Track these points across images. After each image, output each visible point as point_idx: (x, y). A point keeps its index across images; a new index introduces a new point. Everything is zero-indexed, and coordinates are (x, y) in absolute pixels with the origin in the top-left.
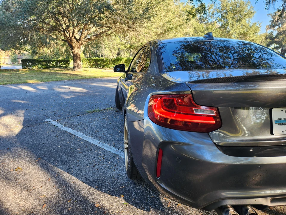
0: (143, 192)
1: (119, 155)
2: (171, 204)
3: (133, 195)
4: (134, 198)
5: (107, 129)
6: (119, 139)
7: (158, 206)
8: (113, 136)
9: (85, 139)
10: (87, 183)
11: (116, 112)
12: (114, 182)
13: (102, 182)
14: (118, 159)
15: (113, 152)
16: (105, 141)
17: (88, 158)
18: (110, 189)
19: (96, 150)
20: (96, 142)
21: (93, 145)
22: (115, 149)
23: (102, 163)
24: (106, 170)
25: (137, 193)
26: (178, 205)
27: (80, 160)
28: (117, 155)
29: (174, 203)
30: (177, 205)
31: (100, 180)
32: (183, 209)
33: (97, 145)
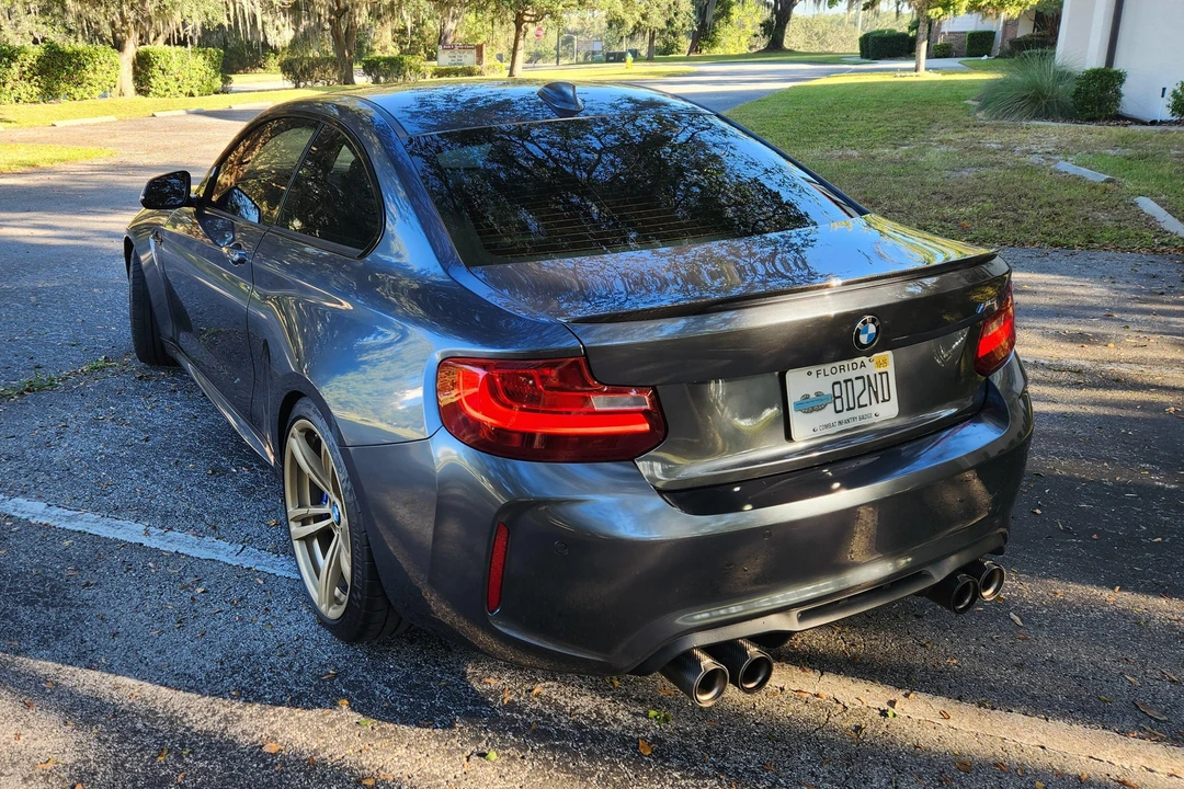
0: (408, 676)
1: (258, 568)
2: (511, 694)
3: (377, 693)
4: (387, 701)
5: (144, 468)
6: (226, 505)
7: (475, 706)
8: (189, 493)
9: (68, 527)
10: (192, 688)
11: (141, 378)
12: (291, 666)
13: (246, 674)
14: (261, 582)
15: (229, 562)
16: (167, 520)
17: (136, 601)
18: (291, 690)
19: (151, 564)
20: (129, 531)
21: (126, 544)
22: (231, 548)
23: (205, 611)
24: (236, 632)
25: (388, 684)
26: (535, 692)
27: (108, 612)
28: (249, 569)
29: (519, 687)
30: (531, 691)
31: (233, 668)
32: (551, 698)
33: (141, 544)
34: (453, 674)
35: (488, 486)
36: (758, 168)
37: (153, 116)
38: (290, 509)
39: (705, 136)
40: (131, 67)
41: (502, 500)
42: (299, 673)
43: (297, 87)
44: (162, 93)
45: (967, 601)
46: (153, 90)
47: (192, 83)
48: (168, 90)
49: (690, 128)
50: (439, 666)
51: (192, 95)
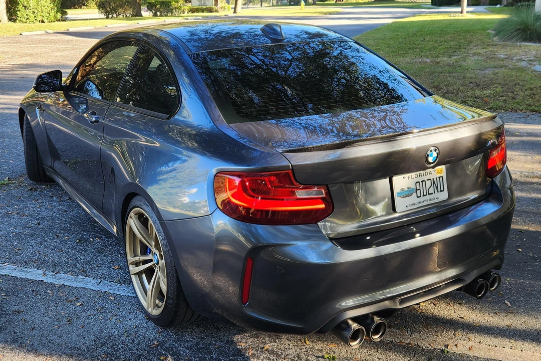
0: (198, 344)
1: (110, 291)
2: (253, 350)
3: (182, 353)
4: (187, 356)
5: (39, 240)
6: (89, 259)
7: (234, 357)
8: (67, 253)
10: (80, 354)
11: (31, 189)
12: (133, 341)
13: (109, 346)
14: (113, 299)
15: (94, 289)
16: (55, 267)
17: (43, 311)
18: (135, 353)
19: (49, 291)
20: (35, 274)
21: (33, 281)
22: (94, 282)
23: (83, 315)
24: (101, 325)
25: (187, 348)
26: (265, 348)
27: (28, 317)
28: (105, 292)
29: (257, 347)
30: (263, 348)
31: (102, 343)
32: (274, 351)
33: (42, 281)
34: (221, 341)
35: (242, 239)
36: (376, 70)
37: (21, 34)
38: (129, 258)
39: (348, 52)
40: (5, 5)
41: (249, 246)
42: (138, 344)
43: (108, 18)
44: (25, 20)
45: (483, 293)
46: (19, 19)
47: (43, 14)
48: (28, 19)
49: (340, 48)
50: (214, 338)
51: (43, 22)
